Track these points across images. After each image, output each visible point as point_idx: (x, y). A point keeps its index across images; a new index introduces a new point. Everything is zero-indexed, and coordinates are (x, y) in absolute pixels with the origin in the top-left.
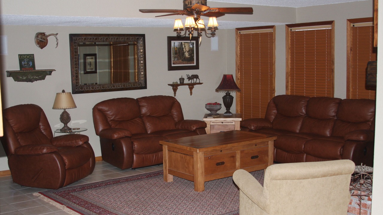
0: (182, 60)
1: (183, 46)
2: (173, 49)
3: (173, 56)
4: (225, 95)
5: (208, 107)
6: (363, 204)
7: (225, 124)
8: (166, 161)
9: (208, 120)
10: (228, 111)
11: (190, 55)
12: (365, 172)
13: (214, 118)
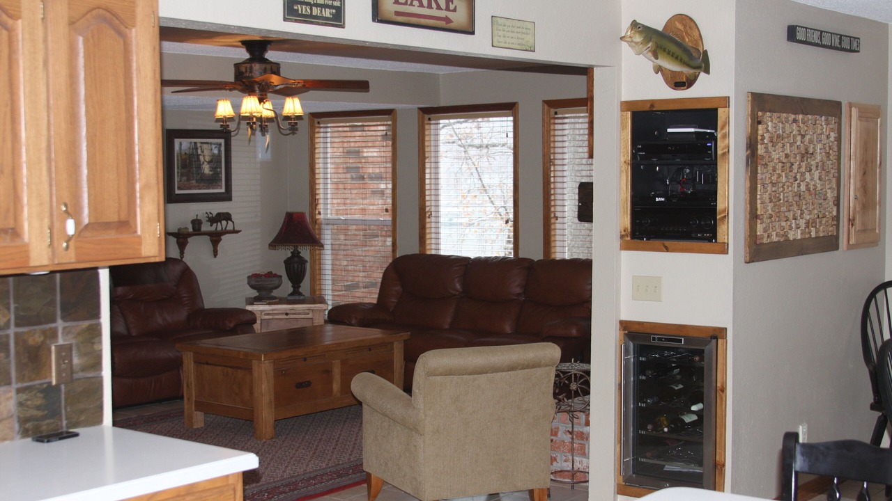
0: (197, 181)
1: (199, 152)
2: (178, 157)
3: (178, 173)
4: (290, 255)
5: (253, 283)
6: (578, 433)
7: (292, 316)
8: (191, 384)
9: (257, 308)
10: (296, 292)
11: (212, 169)
12: (578, 370)
13: (269, 304)
